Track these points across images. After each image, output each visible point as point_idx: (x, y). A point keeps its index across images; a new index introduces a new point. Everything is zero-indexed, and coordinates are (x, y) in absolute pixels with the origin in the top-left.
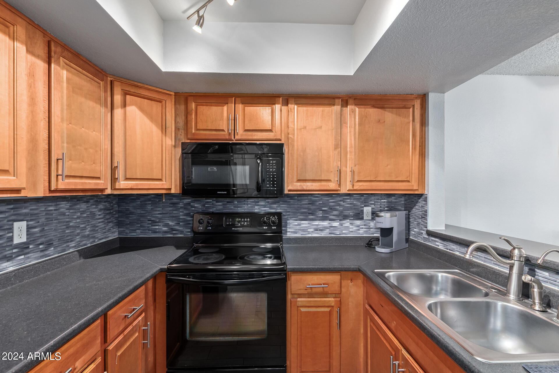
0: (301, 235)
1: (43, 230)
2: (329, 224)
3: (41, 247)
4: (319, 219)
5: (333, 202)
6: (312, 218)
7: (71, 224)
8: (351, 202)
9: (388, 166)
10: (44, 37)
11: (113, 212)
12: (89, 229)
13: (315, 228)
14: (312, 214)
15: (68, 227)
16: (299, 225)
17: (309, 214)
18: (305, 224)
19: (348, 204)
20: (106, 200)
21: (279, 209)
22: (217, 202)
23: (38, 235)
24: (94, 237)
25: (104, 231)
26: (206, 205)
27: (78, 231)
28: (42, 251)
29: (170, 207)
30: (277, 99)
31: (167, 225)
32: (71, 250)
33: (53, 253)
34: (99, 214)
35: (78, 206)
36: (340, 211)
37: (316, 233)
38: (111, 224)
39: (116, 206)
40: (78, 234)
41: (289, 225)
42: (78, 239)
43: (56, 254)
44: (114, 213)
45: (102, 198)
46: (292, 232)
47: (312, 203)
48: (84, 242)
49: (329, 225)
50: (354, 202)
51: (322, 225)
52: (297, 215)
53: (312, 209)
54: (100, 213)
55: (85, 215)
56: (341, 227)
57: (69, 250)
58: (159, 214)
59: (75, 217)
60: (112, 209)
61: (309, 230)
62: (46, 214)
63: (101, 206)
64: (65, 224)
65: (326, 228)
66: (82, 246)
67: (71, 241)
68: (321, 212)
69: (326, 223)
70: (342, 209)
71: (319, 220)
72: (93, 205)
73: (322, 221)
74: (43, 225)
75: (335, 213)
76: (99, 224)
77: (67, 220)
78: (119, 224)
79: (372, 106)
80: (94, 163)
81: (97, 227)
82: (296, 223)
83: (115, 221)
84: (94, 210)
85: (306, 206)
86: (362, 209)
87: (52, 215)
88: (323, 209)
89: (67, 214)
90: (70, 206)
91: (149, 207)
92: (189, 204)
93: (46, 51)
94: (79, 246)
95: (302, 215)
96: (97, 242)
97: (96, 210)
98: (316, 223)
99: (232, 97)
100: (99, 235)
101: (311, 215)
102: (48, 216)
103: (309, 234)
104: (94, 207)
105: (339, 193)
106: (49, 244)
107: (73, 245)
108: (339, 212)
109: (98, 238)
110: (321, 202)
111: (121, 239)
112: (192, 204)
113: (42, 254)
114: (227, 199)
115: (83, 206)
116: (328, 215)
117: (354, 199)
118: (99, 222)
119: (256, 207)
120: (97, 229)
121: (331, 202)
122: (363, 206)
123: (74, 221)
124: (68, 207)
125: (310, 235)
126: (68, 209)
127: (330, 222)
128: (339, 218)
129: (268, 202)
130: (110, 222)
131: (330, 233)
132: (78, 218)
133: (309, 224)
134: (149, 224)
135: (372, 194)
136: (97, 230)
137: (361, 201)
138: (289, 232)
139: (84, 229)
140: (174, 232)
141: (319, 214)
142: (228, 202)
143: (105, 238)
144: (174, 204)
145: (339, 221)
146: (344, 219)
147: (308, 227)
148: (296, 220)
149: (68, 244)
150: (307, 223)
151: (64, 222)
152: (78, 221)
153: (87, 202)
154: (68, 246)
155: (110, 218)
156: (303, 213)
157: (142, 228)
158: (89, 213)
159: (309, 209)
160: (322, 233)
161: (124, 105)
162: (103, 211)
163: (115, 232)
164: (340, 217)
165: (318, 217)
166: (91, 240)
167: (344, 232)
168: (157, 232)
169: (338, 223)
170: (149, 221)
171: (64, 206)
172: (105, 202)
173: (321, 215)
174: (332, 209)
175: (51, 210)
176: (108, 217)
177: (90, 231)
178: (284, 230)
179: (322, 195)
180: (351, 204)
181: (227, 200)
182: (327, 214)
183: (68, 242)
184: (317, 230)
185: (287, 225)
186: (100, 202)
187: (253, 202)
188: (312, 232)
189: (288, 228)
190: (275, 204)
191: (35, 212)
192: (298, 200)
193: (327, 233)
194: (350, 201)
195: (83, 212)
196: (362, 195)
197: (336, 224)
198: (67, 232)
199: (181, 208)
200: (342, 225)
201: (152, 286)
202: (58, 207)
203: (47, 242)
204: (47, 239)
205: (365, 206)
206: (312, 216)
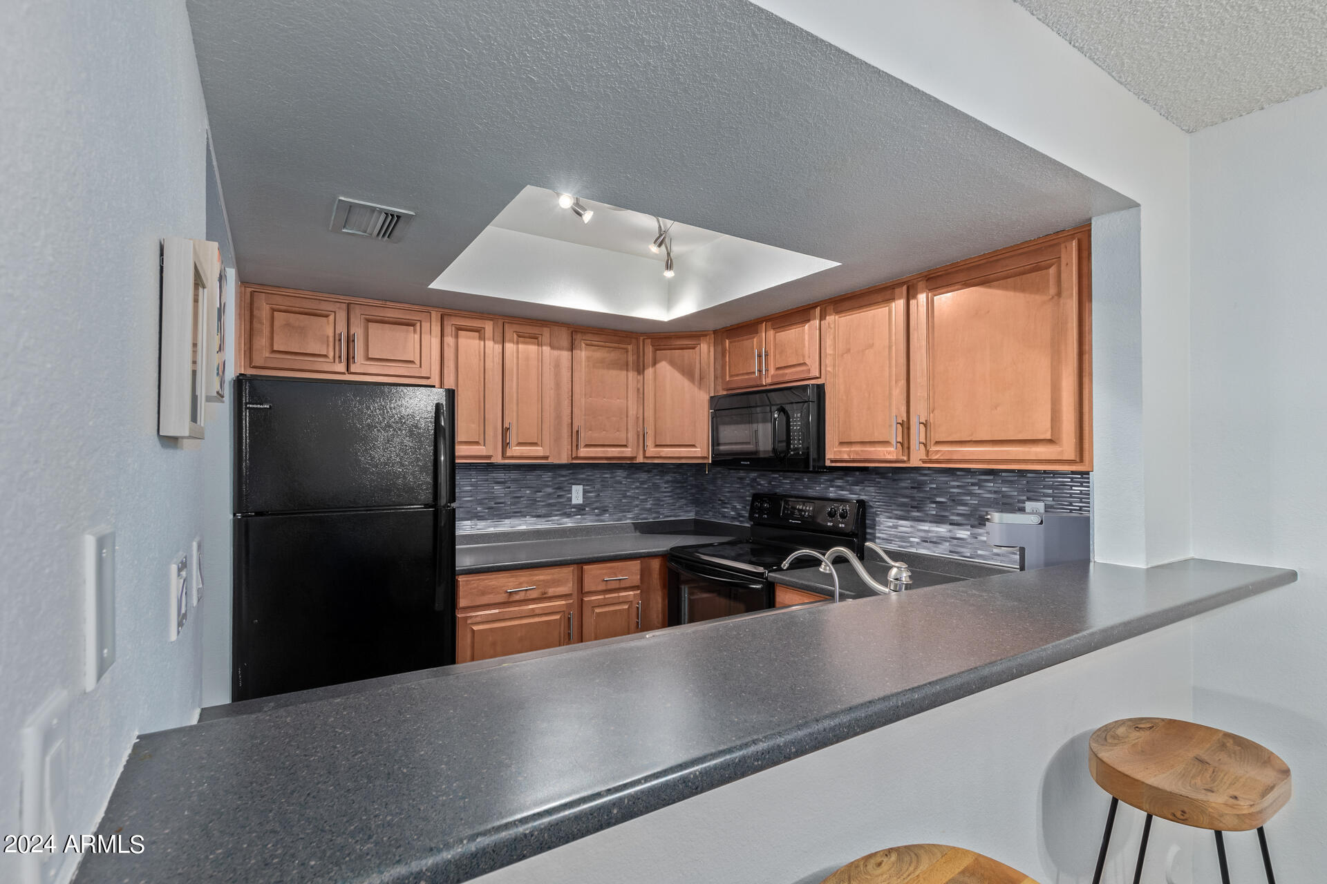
0: (899, 547)
1: (598, 496)
2: (950, 531)
3: (596, 511)
4: (929, 519)
5: (958, 487)
6: (918, 516)
7: (628, 494)
8: (996, 489)
9: (998, 409)
10: (568, 330)
11: (687, 486)
12: (651, 502)
13: (922, 537)
14: (918, 508)
15: (625, 497)
16: (895, 527)
17: (912, 507)
18: (905, 526)
19: (990, 492)
20: (675, 470)
21: (863, 494)
22: (785, 478)
23: (594, 499)
24: (658, 512)
25: (673, 507)
26: (773, 483)
27: (637, 503)
28: (597, 515)
29: (738, 483)
30: (812, 312)
31: (734, 508)
32: (628, 521)
33: (607, 520)
34: (664, 487)
35: (637, 476)
36: (973, 506)
37: (924, 548)
38: (683, 500)
39: (691, 478)
40: (637, 506)
41: (879, 526)
42: (636, 510)
43: (611, 521)
44: (689, 487)
45: (670, 468)
46: (883, 539)
47: (919, 486)
48: (644, 516)
49: (949, 534)
50: (1004, 489)
51: (937, 532)
52: (892, 508)
53: (918, 499)
54: (666, 486)
55: (646, 486)
56: (973, 541)
57: (625, 520)
58: (729, 492)
59: (634, 487)
60: (685, 482)
61: (912, 539)
62: (602, 481)
63: (668, 478)
64: (621, 492)
65: (942, 539)
66: (641, 519)
67: (629, 512)
68: (934, 506)
69: (942, 530)
70: (977, 502)
71: (931, 522)
72: (657, 475)
73: (935, 525)
74: (599, 491)
75: (961, 509)
76: (665, 499)
77: (625, 489)
78: (696, 502)
79: (963, 285)
80: (618, 431)
81: (663, 501)
82: (890, 523)
83: (691, 498)
84: (658, 481)
85: (908, 492)
86: (1021, 505)
87: (608, 481)
88: (938, 499)
89: (624, 482)
90: (628, 475)
91: (719, 482)
92: (754, 480)
93: (570, 341)
94: (637, 519)
95: (899, 508)
96: (661, 519)
97: (661, 481)
98: (925, 526)
99: (762, 322)
100: (666, 511)
101: (916, 510)
102: (603, 483)
103: (912, 546)
104: (658, 477)
105: (970, 469)
106: (604, 510)
107: (631, 516)
108: (970, 509)
109: (663, 514)
110: (934, 486)
111: (696, 522)
112: (758, 480)
113: (597, 518)
114: (796, 474)
115: (644, 476)
116: (946, 514)
117: (1004, 482)
118: (666, 497)
119: (831, 489)
120: (662, 503)
121: (954, 486)
122: (1025, 498)
123: (633, 491)
124: (624, 475)
125: (913, 550)
126: (626, 478)
127: (951, 527)
128: (970, 520)
129: (847, 482)
130: (682, 498)
131: (951, 552)
132: (637, 488)
133: (912, 527)
134: (719, 504)
135: (1045, 472)
136: (663, 505)
137: (1020, 486)
138: (879, 538)
139: (645, 501)
140: (741, 519)
141: (931, 509)
142: (797, 479)
143: (674, 516)
144: (741, 479)
145: (969, 527)
146: (980, 524)
147: (911, 533)
148: (890, 518)
149: (625, 514)
150: (909, 525)
151: (620, 491)
152: (637, 491)
153: (649, 471)
154: (625, 516)
155: (682, 493)
156: (903, 505)
157: (713, 510)
158: (651, 484)
159: (913, 498)
160: (935, 549)
161: (655, 363)
162: (670, 484)
163: (690, 511)
164: (972, 519)
165: (927, 514)
166: (654, 515)
167: (980, 552)
168: (725, 517)
169: (969, 533)
170: (719, 500)
171: (620, 474)
172: (675, 473)
173: (934, 513)
174: (955, 501)
175: (607, 478)
176: (678, 491)
177: (651, 504)
178: (870, 534)
179: (935, 471)
180: (995, 492)
181: (796, 477)
182: (945, 510)
183: (624, 512)
184: (927, 542)
185: (875, 525)
186: (667, 473)
187: (827, 480)
188: (918, 543)
189: (877, 531)
190: (857, 486)
191: (592, 478)
192: (894, 480)
193: (945, 550)
194: (993, 487)
195: (643, 483)
196: (1022, 473)
197: (963, 533)
198: (623, 501)
199: (748, 484)
200: (976, 538)
201: (660, 569)
202: (614, 474)
203: (603, 507)
204: (602, 505)
205: (1029, 499)
206: (918, 511)
